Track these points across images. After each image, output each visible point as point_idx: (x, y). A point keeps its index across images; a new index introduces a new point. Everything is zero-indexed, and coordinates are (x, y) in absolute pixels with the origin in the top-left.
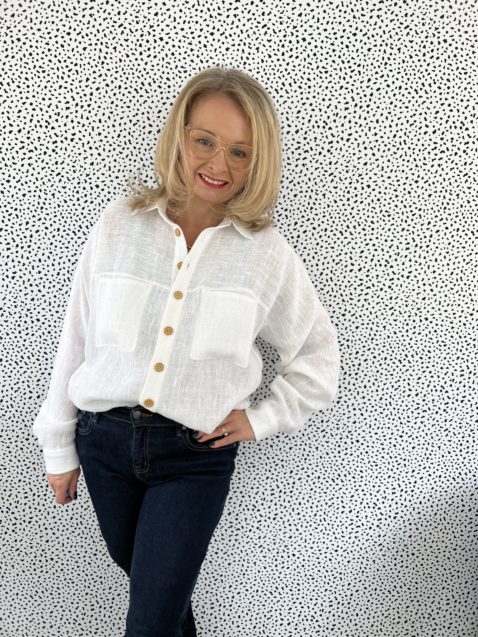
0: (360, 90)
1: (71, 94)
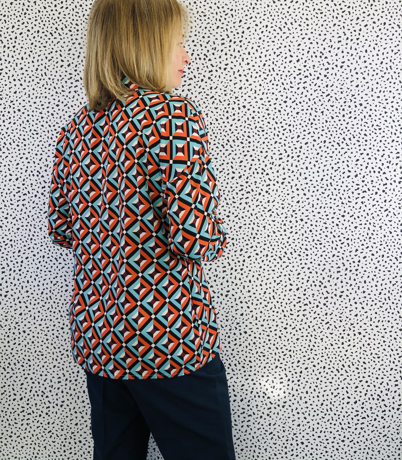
0: (350, 27)
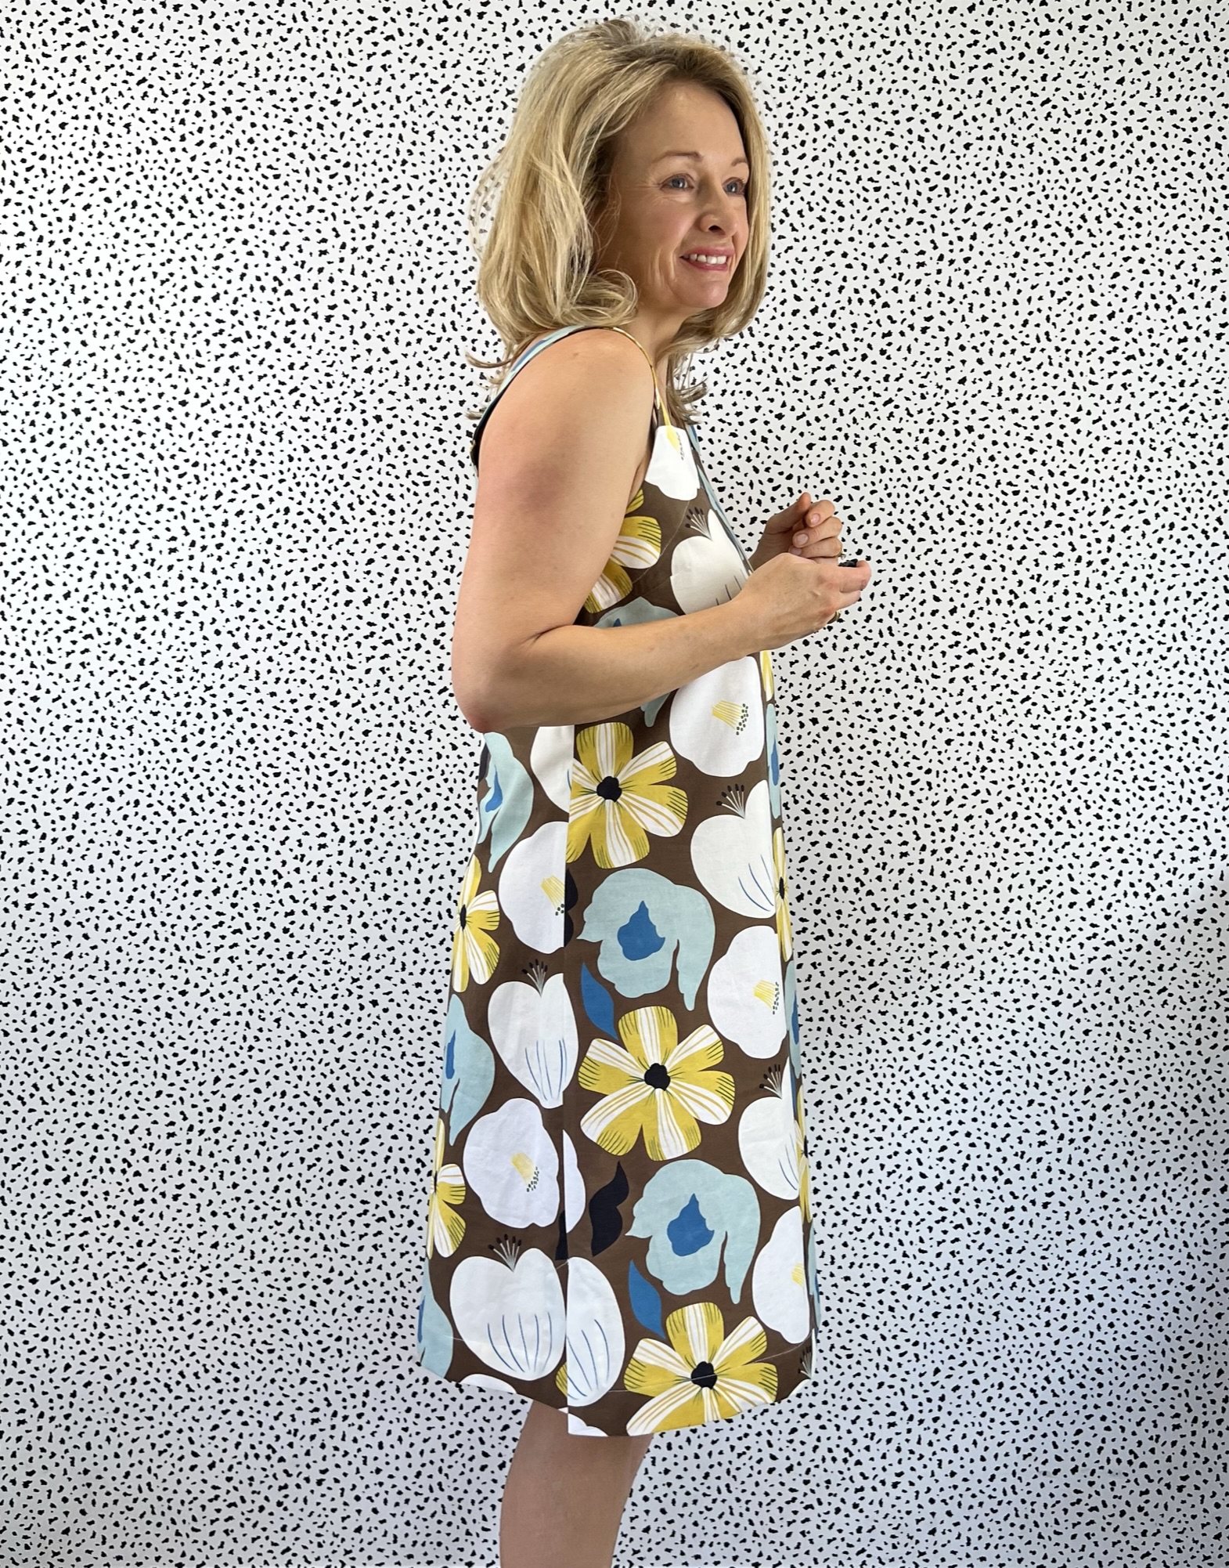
0: (948, 228)
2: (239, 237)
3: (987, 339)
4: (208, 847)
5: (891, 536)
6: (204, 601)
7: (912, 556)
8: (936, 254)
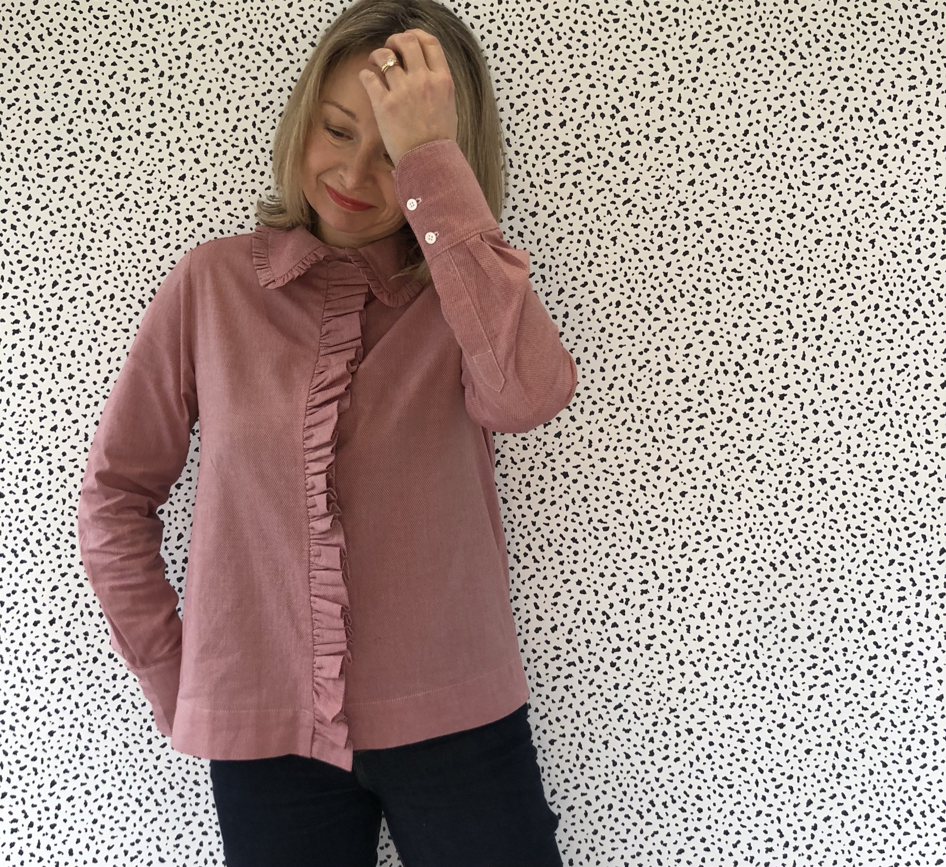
0: (678, 53)
1: (152, 55)
2: (74, 68)
3: (712, 147)
4: (45, 584)
5: (630, 316)
6: (42, 374)
7: (649, 334)
8: (669, 74)
